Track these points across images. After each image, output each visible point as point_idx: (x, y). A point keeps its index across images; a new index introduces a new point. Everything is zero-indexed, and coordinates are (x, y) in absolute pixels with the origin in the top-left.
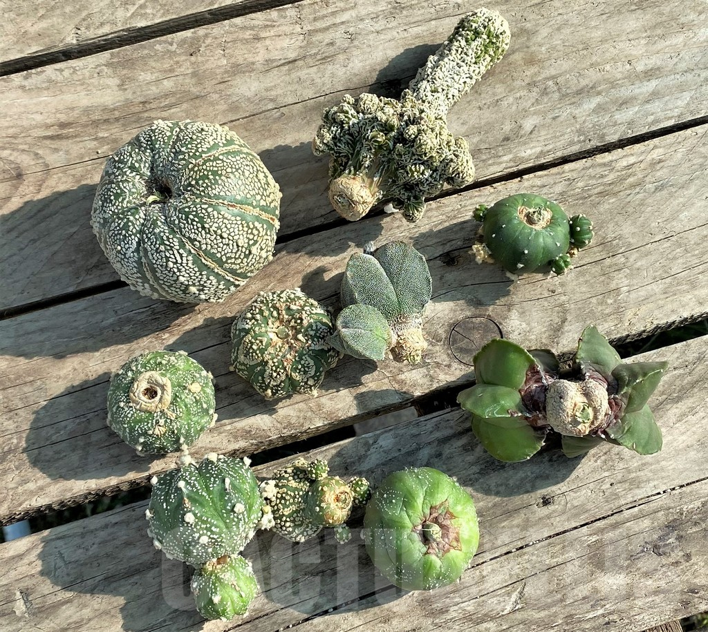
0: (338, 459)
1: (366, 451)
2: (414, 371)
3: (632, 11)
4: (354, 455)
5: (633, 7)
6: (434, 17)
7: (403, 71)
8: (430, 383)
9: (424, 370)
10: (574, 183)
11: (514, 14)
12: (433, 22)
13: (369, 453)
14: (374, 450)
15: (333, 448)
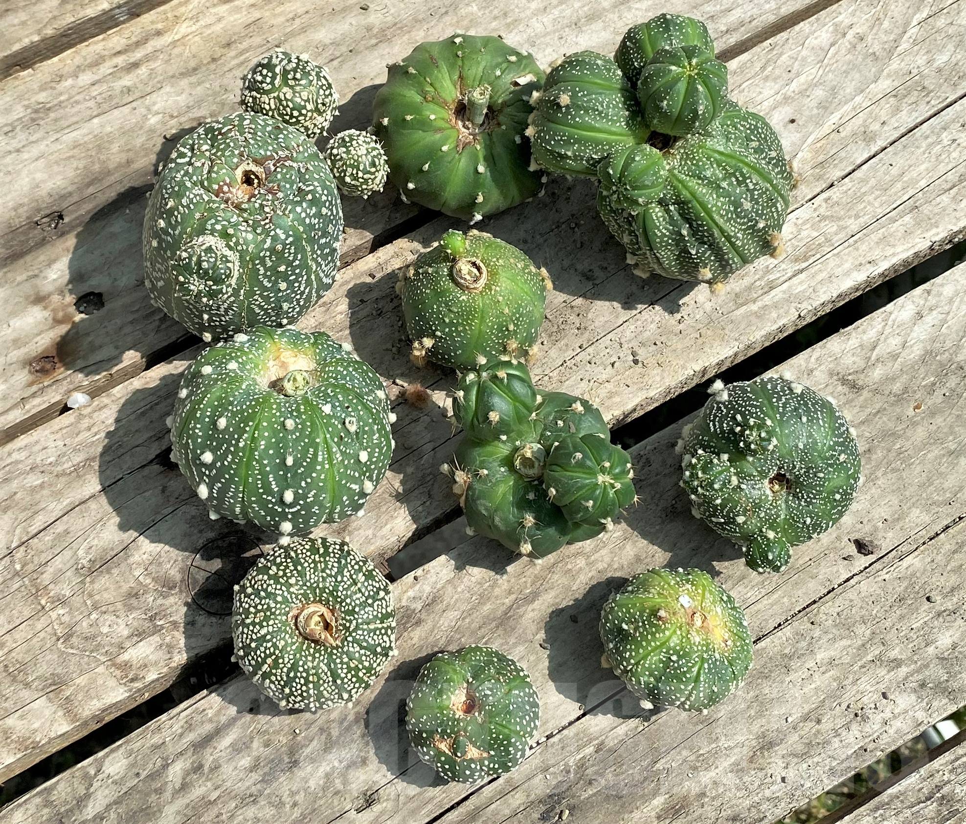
0: (46, 811)
1: (87, 789)
2: (141, 644)
3: (373, 46)
4: (69, 799)
5: (374, 41)
6: (95, 113)
7: (63, 197)
8: (169, 656)
9: (156, 639)
10: (332, 308)
11: (208, 86)
12: (96, 121)
13: (92, 790)
14: (99, 783)
15: (34, 796)
